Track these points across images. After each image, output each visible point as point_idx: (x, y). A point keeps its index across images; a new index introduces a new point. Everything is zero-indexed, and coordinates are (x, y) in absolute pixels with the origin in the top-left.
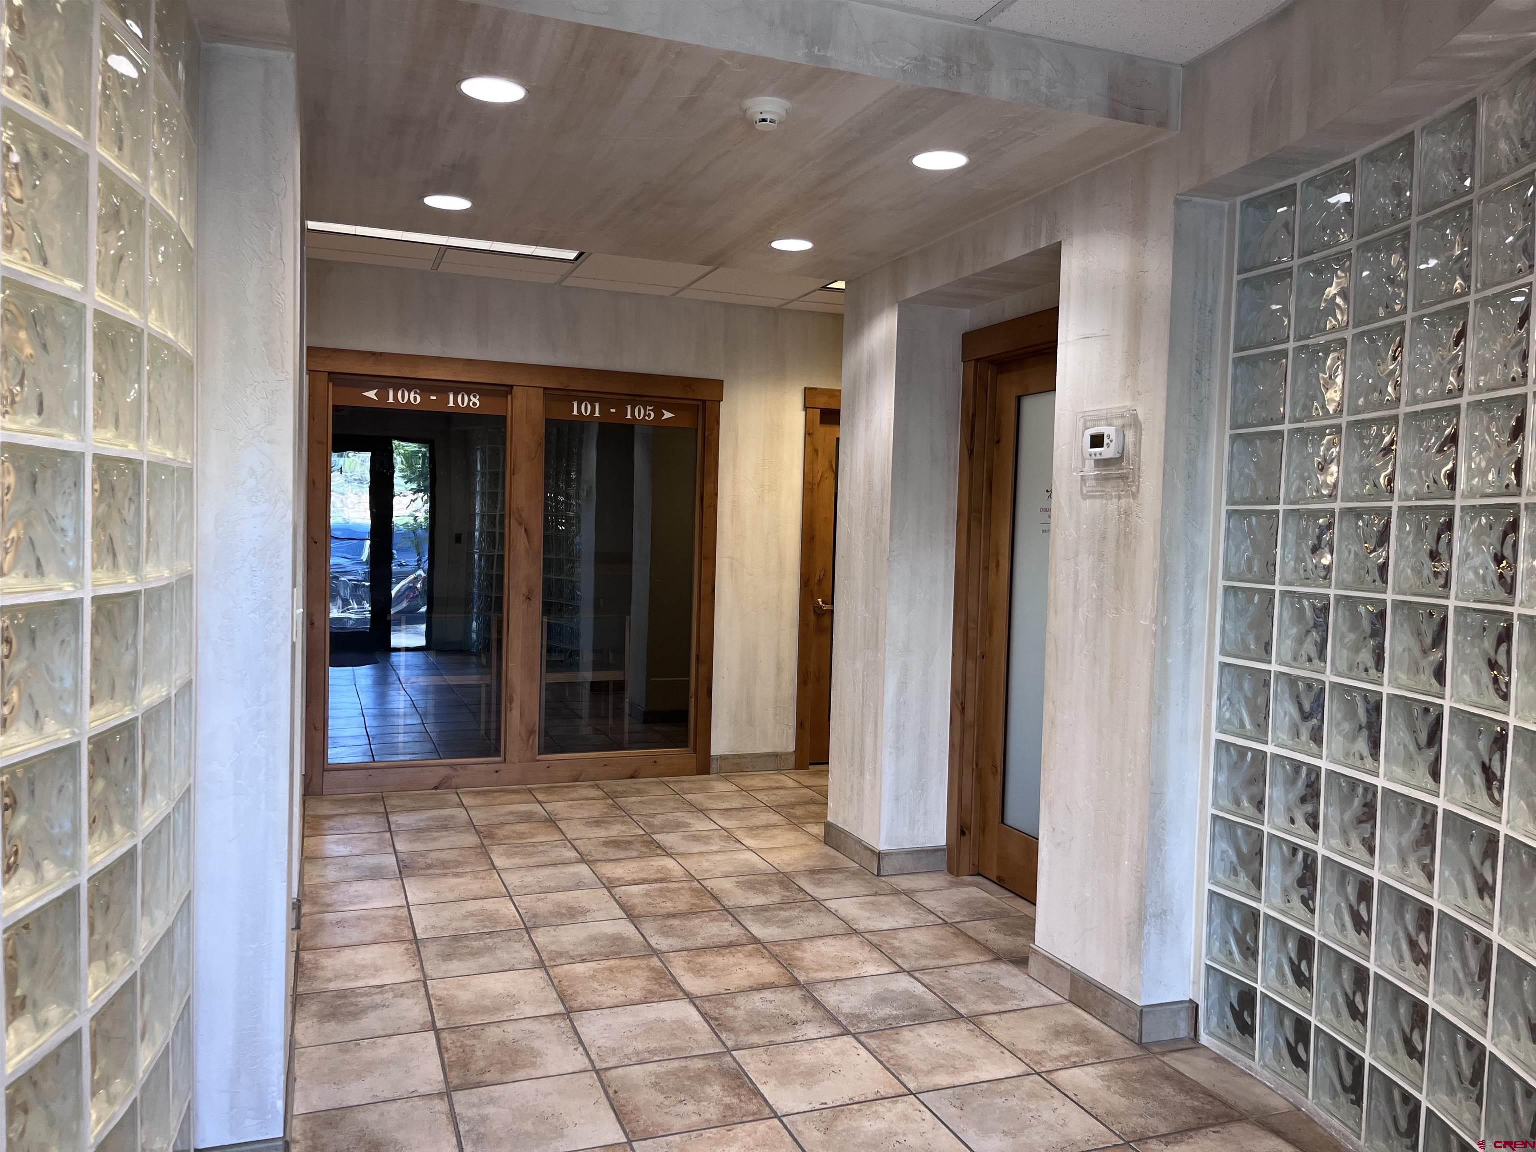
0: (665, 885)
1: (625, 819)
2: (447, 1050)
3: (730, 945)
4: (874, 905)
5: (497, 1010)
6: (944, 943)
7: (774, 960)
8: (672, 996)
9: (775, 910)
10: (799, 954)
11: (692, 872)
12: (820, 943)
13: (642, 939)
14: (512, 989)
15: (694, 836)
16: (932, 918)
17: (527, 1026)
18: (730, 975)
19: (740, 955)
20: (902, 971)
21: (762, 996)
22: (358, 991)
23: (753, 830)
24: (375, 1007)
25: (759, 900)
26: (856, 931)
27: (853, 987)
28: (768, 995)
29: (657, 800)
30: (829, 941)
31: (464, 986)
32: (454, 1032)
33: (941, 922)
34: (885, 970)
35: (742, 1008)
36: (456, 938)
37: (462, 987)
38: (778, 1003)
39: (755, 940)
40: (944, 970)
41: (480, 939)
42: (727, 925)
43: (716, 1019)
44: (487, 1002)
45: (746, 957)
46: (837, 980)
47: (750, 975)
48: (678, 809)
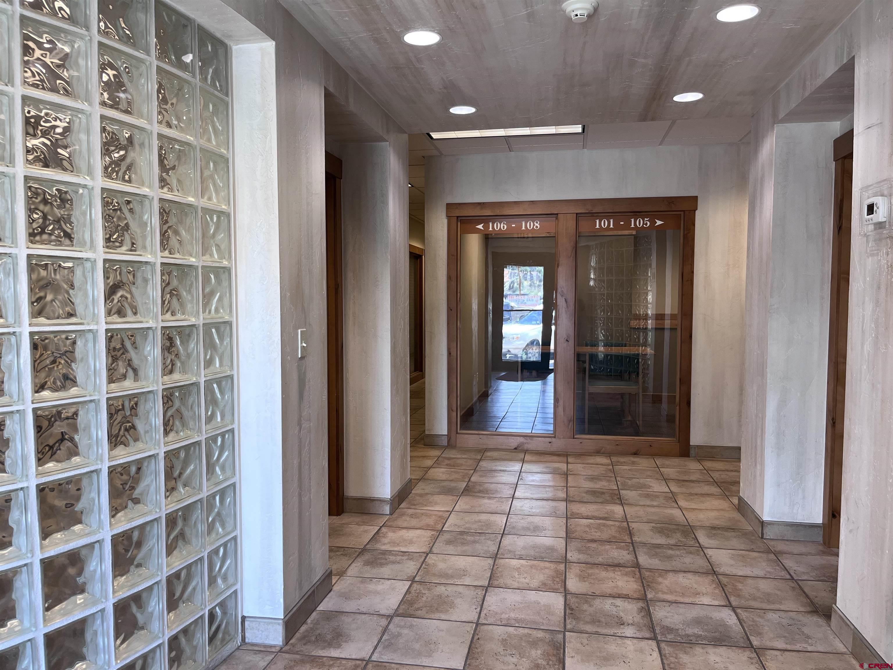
0: (604, 522)
1: (612, 479)
2: (410, 593)
3: (618, 565)
4: (743, 557)
5: (452, 577)
6: (779, 593)
7: (640, 581)
8: (555, 589)
9: (665, 548)
10: (660, 580)
11: (628, 516)
12: (681, 575)
13: (564, 552)
14: (468, 567)
15: (648, 494)
16: (784, 573)
17: (460, 589)
18: (603, 584)
19: (619, 573)
20: (729, 605)
21: (613, 601)
22: (393, 552)
23: (691, 496)
24: (393, 562)
25: (660, 540)
26: (714, 573)
27: (682, 609)
28: (618, 602)
29: (640, 470)
30: (690, 576)
31: (446, 560)
32: (421, 584)
33: (788, 577)
34: (716, 603)
35: (595, 606)
36: (462, 533)
37: (444, 561)
38: (621, 608)
39: (637, 565)
40: (763, 611)
41: (473, 536)
42: (625, 553)
43: (572, 609)
44: (450, 572)
45: (622, 575)
46: (676, 602)
47: (617, 587)
48: (651, 476)
